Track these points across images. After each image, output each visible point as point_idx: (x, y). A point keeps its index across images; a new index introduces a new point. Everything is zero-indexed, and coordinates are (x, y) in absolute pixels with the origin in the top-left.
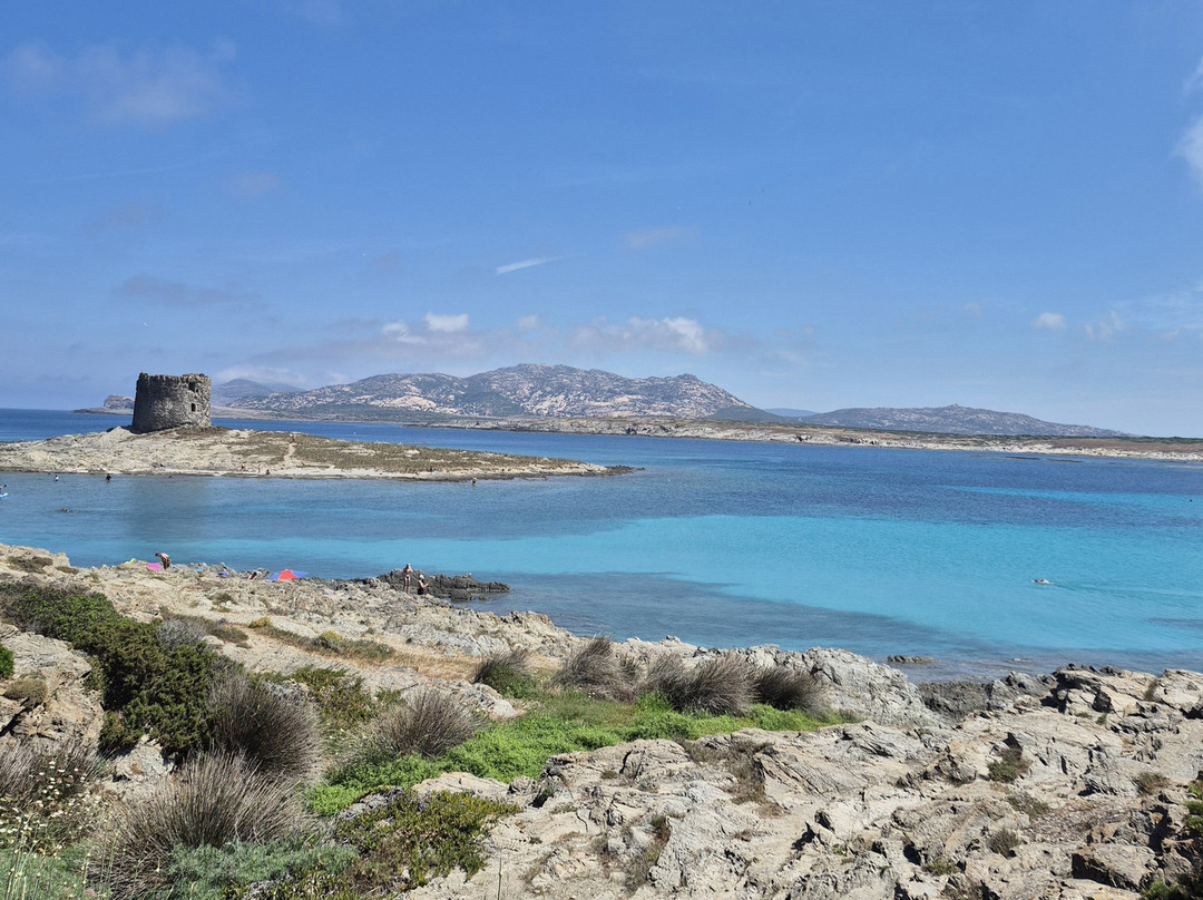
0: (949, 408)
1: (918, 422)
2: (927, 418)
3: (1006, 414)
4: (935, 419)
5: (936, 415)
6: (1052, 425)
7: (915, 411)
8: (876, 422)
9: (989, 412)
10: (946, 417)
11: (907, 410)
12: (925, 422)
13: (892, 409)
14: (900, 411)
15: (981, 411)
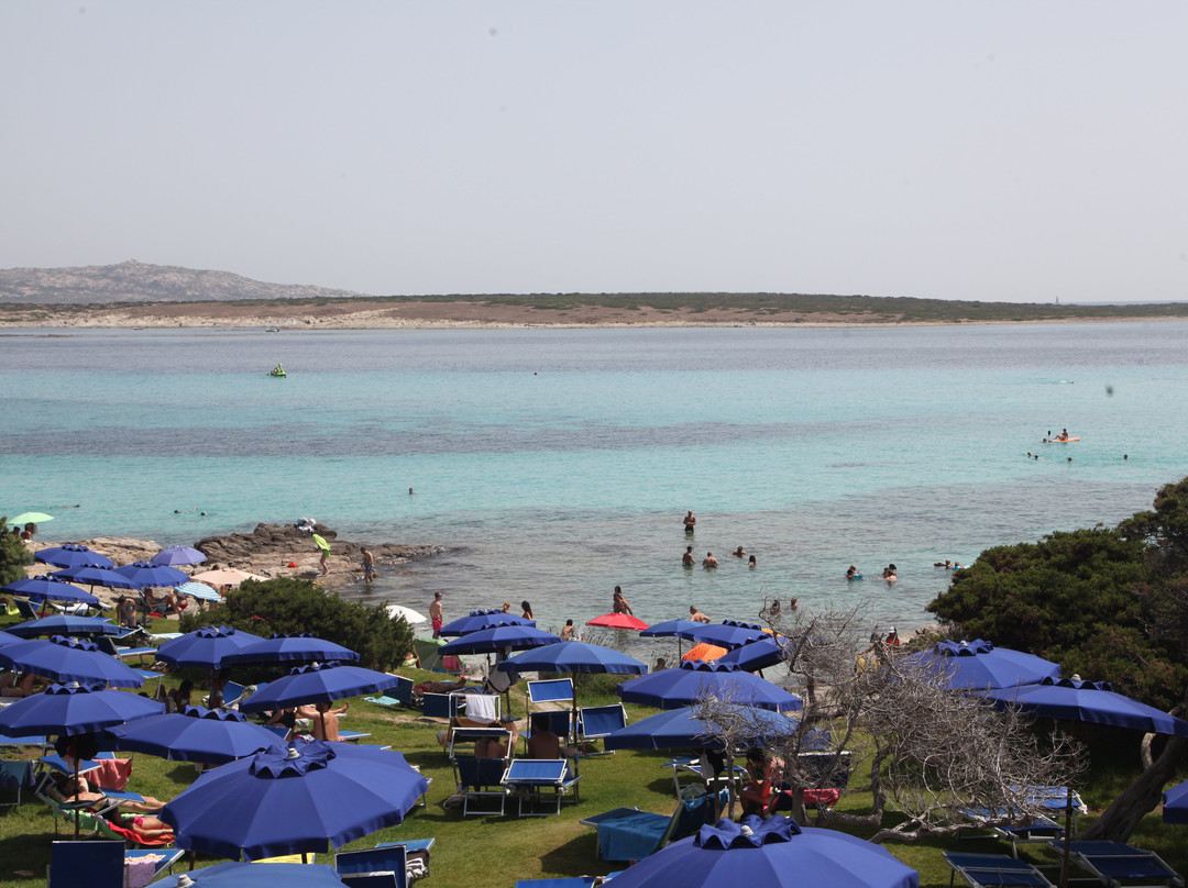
0: (125, 266)
1: (77, 288)
2: (90, 283)
3: (205, 272)
4: (103, 282)
5: (105, 276)
6: (266, 286)
7: (71, 272)
8: (11, 291)
9: (181, 271)
10: (118, 279)
11: (60, 271)
12: (87, 288)
13: (36, 270)
14: (50, 272)
15: (170, 269)
